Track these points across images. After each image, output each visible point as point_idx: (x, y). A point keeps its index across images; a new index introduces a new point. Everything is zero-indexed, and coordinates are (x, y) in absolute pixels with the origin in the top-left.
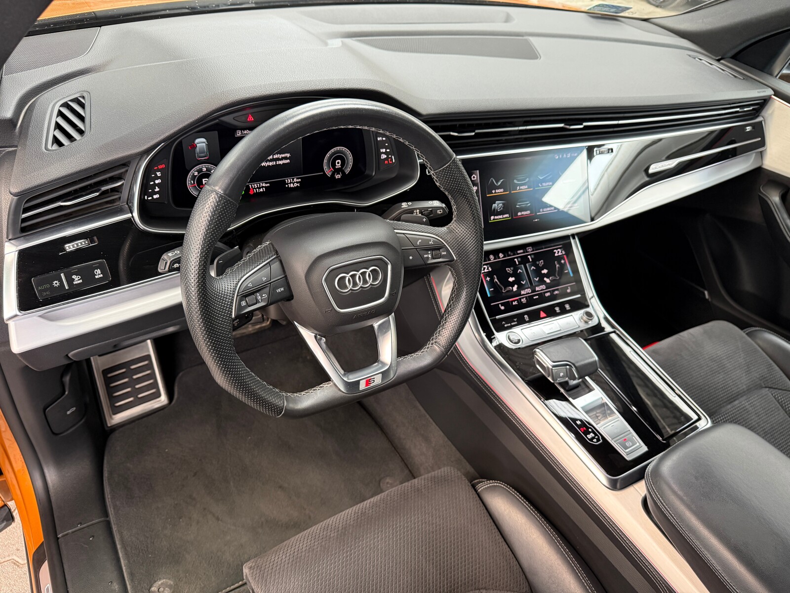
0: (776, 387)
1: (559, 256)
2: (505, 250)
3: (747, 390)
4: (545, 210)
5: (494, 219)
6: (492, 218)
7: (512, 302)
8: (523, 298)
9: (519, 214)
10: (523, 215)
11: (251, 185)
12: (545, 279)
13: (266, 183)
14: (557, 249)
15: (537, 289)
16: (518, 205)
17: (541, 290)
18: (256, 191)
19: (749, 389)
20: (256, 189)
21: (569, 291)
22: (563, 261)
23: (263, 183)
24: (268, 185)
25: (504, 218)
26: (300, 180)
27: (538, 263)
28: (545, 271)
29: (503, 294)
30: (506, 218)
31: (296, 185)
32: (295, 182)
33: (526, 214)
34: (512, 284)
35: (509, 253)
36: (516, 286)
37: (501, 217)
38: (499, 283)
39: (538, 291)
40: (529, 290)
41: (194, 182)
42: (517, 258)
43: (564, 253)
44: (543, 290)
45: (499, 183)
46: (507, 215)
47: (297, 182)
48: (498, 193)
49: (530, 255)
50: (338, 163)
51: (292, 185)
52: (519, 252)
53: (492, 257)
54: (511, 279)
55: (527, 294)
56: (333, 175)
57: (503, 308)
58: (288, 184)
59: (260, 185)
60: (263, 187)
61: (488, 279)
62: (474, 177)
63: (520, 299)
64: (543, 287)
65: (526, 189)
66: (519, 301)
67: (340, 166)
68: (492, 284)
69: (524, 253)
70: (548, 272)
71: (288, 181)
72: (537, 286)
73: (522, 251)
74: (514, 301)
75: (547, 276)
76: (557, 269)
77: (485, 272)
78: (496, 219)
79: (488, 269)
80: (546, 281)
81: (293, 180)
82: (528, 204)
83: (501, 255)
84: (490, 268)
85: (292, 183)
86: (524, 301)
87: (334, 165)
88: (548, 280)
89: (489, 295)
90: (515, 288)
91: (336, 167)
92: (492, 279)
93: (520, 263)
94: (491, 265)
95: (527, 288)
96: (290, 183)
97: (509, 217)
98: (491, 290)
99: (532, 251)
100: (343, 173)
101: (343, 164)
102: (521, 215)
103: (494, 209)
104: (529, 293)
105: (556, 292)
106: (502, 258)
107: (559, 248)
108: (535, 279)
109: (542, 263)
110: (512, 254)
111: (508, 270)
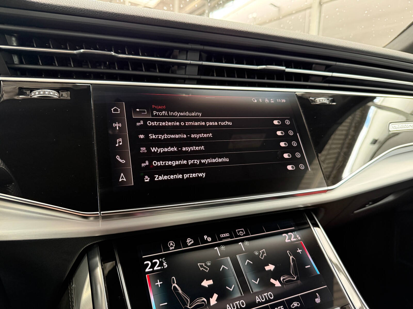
1: (292, 243)
12: (272, 281)
14: (287, 232)
15: (257, 299)
17: (267, 302)
21: (318, 300)
22: (299, 251)
27: (256, 253)
28: (271, 267)
34: (208, 293)
35: (205, 237)
36: (215, 296)
38: (180, 291)
39: (260, 304)
40: (242, 303)
42: (218, 246)
43: (299, 238)
44: (270, 301)
49: (242, 241)
52: (222, 236)
53: (171, 244)
54: (206, 283)
61: (159, 283)
62: (116, 111)
64: (269, 294)
69: (231, 237)
70: (274, 269)
72: (257, 294)
73: (227, 235)
75: (276, 275)
76: (292, 264)
77: (153, 271)
79: (161, 264)
80: (274, 285)
83: (189, 241)
84: (165, 264)
88: (277, 284)
90: (213, 301)
92: (167, 285)
94: (168, 258)
95: (239, 299)
98: (161, 305)
99: (244, 235)
105: (295, 304)
106: (191, 246)
107: (291, 231)
108: (254, 283)
109: (263, 253)
110: (209, 239)
111: (202, 266)
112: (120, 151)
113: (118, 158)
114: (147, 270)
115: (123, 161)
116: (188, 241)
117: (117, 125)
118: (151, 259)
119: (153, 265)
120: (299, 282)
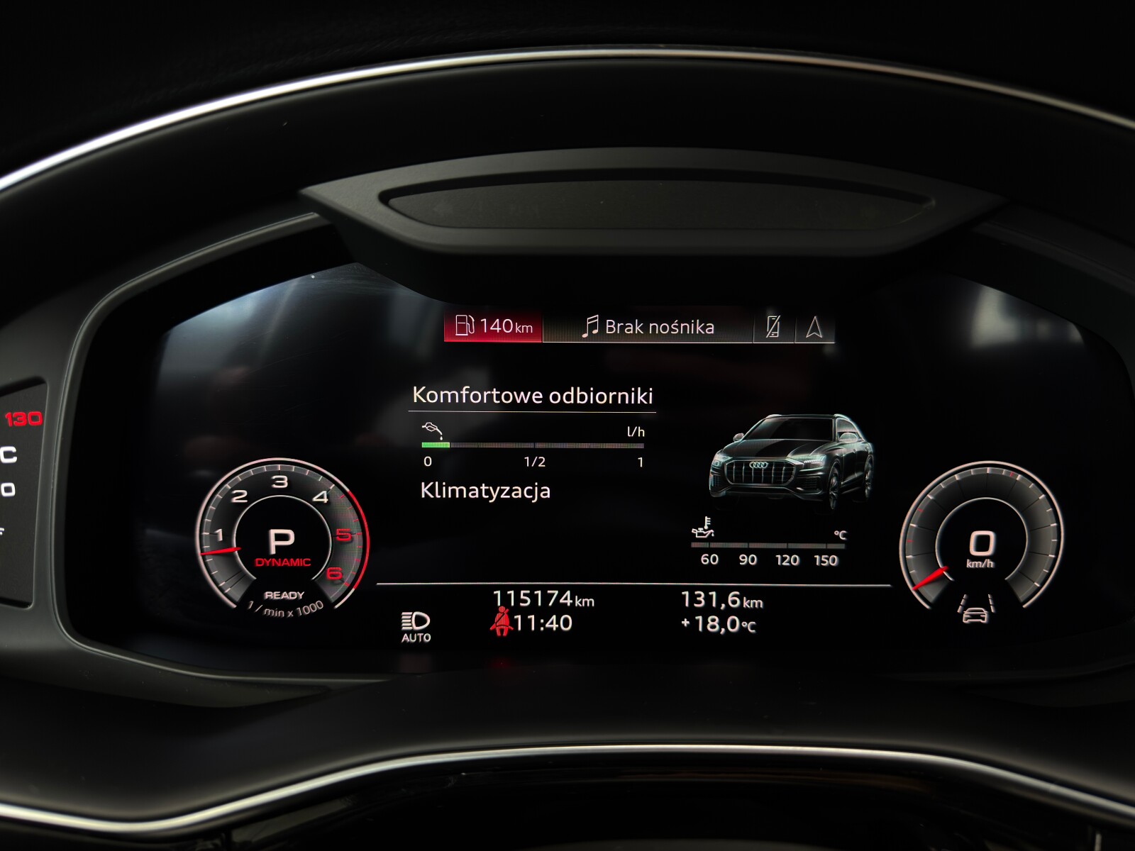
11: (504, 590)
13: (576, 592)
18: (526, 623)
20: (525, 612)
23: (562, 591)
24: (590, 601)
26: (758, 603)
31: (735, 625)
32: (730, 611)
41: (227, 536)
47: (743, 614)
50: (983, 543)
51: (713, 623)
56: (947, 601)
58: (691, 613)
59: (546, 598)
60: (560, 609)
67: (990, 564)
71: (693, 599)
81: (722, 598)
85: (716, 611)
87: (955, 551)
91: (970, 564)
96: (707, 611)
100: (1007, 599)
101: (1009, 553)
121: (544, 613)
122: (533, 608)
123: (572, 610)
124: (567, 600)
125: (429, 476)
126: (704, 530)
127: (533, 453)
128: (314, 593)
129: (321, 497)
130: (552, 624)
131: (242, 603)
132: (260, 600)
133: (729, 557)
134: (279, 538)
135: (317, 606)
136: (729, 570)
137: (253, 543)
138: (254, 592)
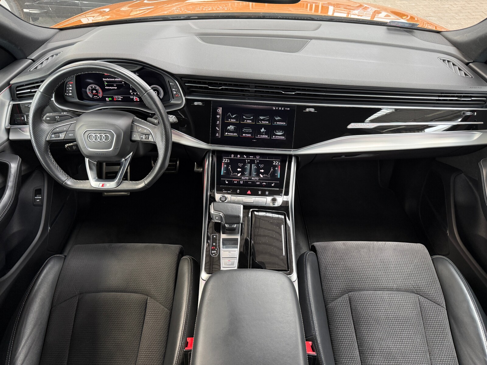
0: (427, 297)
1: (275, 165)
2: (242, 154)
3: (396, 289)
4: (261, 136)
5: (227, 134)
6: (226, 133)
7: (234, 181)
8: (241, 181)
9: (244, 135)
10: (246, 136)
11: (115, 96)
12: (260, 175)
14: (276, 161)
15: (253, 178)
16: (244, 130)
17: (255, 180)
19: (398, 289)
21: (273, 185)
22: (276, 168)
25: (234, 135)
27: (260, 165)
28: (262, 171)
29: (231, 176)
30: (235, 135)
33: (248, 136)
34: (239, 172)
35: (245, 156)
36: (240, 174)
37: (232, 134)
38: (230, 170)
39: (253, 180)
40: (247, 178)
41: (90, 91)
42: (248, 160)
43: (279, 164)
44: (256, 180)
45: (234, 116)
46: (236, 134)
48: (232, 121)
49: (257, 160)
50: (156, 93)
52: (250, 157)
53: (233, 156)
54: (239, 170)
55: (245, 179)
57: (227, 182)
61: (225, 166)
62: (218, 111)
63: (240, 181)
64: (257, 178)
65: (251, 122)
66: (239, 182)
68: (227, 169)
69: (254, 158)
70: (264, 172)
71: (131, 97)
72: (253, 177)
73: (252, 157)
74: (236, 181)
75: (262, 173)
76: (271, 172)
77: (225, 162)
78: (229, 135)
79: (228, 161)
82: (251, 131)
84: (229, 161)
86: (241, 182)
88: (262, 176)
89: (222, 174)
90: (239, 175)
92: (228, 167)
93: (248, 163)
94: (230, 159)
95: (247, 177)
97: (237, 135)
98: (224, 171)
99: (259, 158)
102: (245, 136)
103: (228, 129)
104: (246, 179)
105: (264, 184)
106: (239, 157)
107: (278, 161)
108: (254, 173)
109: (262, 166)
110: (246, 157)
111: (239, 164)
112: (218, 126)
113: (217, 128)
114: (223, 161)
115: (218, 129)
116: (238, 156)
117: (218, 116)
118: (225, 158)
119: (225, 160)
120: (270, 178)
121: (118, 98)
122: (117, 98)
123: (121, 98)
124: (120, 97)
125: (106, 86)
126: (131, 91)
127: (115, 84)
128: (98, 96)
129: (97, 88)
130: (119, 99)
131: (92, 97)
132: (94, 97)
133: (134, 94)
134: (94, 92)
135: (99, 98)
136: (134, 95)
137: (92, 92)
138: (93, 96)
